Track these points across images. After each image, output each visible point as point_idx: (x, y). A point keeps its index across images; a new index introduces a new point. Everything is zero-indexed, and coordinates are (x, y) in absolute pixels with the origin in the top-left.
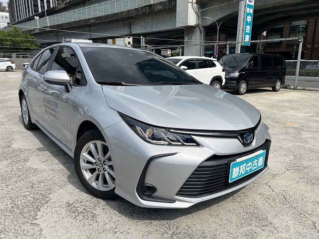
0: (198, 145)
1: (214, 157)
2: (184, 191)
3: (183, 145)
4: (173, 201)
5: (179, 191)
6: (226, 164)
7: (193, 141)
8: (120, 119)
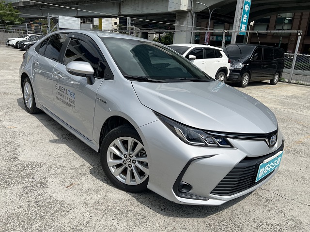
0: (232, 147)
1: (247, 159)
2: (219, 190)
3: (218, 147)
4: (207, 199)
5: (214, 190)
6: (255, 165)
7: (228, 143)
8: (156, 118)
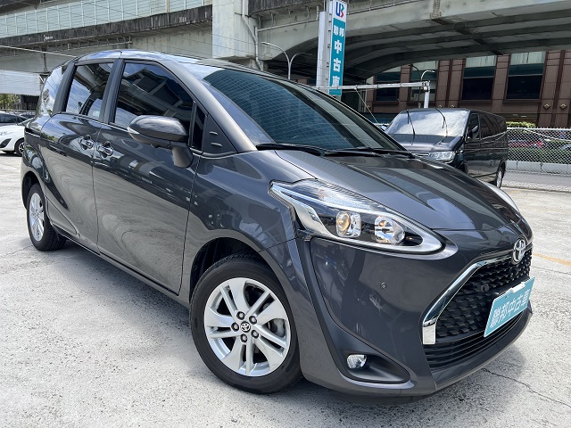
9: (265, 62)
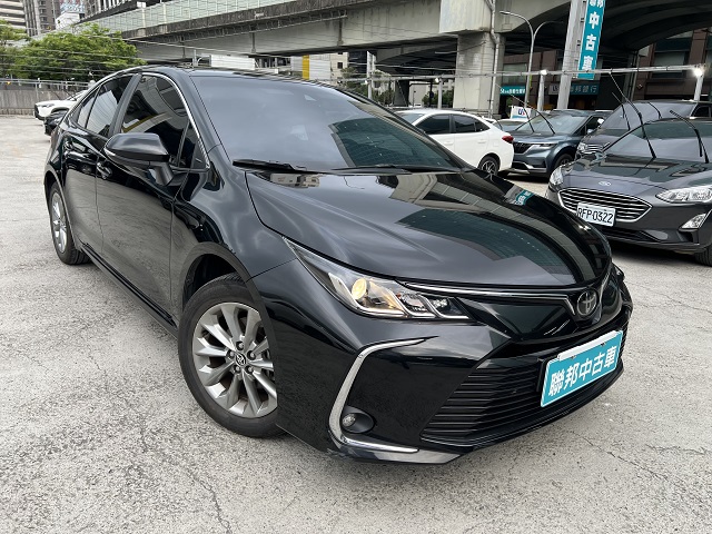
9: (502, 35)
